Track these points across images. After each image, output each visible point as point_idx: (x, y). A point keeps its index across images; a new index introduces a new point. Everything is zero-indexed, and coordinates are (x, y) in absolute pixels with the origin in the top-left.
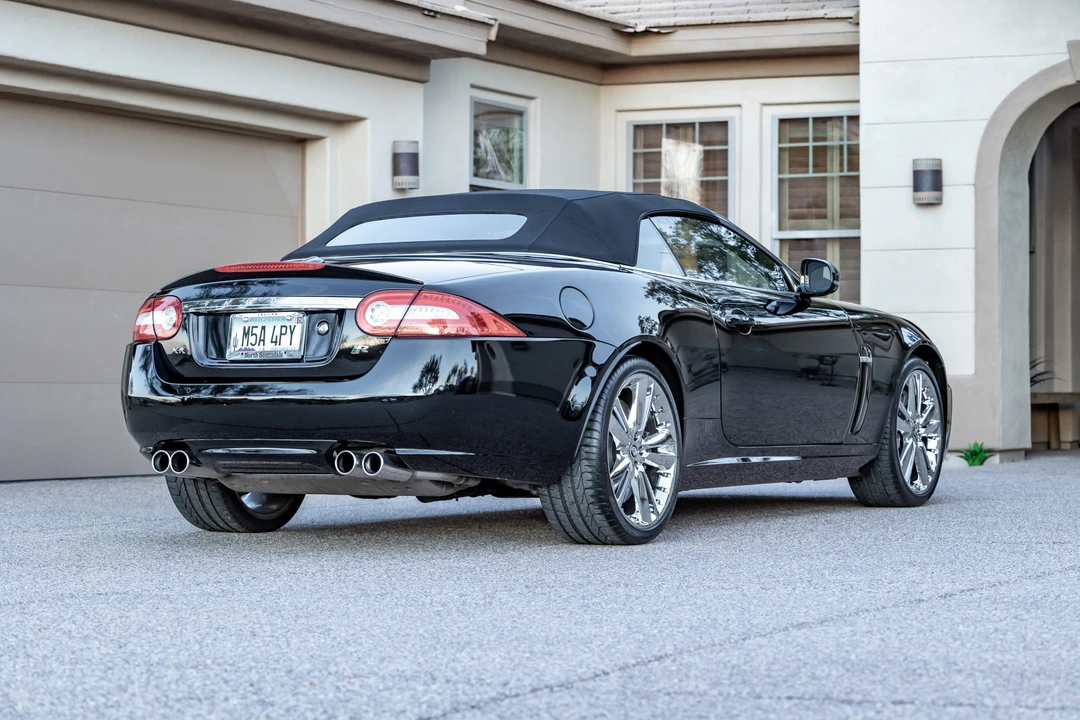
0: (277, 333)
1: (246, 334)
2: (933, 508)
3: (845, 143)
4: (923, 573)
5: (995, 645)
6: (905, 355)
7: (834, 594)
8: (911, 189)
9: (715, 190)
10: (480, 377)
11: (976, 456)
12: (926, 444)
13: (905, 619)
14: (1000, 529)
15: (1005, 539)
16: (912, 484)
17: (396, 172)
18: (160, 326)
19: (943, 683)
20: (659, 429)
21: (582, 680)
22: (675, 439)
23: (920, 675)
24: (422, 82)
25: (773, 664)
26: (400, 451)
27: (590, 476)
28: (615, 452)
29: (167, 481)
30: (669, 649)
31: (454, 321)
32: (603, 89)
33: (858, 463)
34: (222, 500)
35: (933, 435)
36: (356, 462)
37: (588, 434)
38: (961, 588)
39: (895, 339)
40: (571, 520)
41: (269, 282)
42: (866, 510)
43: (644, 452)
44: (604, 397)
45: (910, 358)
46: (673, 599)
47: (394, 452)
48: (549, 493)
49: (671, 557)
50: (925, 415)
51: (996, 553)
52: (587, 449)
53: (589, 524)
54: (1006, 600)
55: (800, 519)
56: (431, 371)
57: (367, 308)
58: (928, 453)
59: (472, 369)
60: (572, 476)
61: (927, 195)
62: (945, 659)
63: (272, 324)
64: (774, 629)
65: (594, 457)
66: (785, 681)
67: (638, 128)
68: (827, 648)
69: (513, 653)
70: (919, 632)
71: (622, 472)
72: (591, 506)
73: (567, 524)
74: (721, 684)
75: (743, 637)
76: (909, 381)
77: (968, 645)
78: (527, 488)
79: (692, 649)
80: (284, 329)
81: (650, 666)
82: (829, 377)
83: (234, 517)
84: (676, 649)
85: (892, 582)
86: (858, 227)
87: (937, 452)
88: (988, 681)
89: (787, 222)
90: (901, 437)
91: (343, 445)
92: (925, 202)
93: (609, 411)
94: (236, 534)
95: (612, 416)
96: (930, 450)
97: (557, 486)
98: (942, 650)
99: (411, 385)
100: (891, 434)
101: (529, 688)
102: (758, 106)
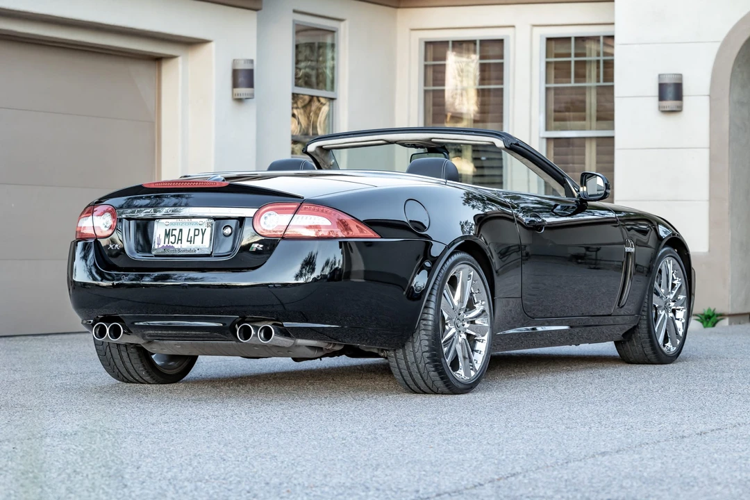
0: (192, 234)
1: (167, 234)
2: (681, 365)
3: (602, 58)
4: (682, 417)
5: (741, 467)
6: (660, 244)
7: (620, 432)
8: (657, 99)
9: (489, 96)
10: (344, 268)
11: (710, 319)
12: (675, 315)
13: (676, 450)
14: (735, 383)
15: (740, 391)
16: (664, 346)
17: (235, 85)
18: (99, 227)
19: (709, 491)
20: (476, 306)
21: (467, 489)
22: (489, 314)
23: (693, 486)
24: (256, 10)
25: (592, 479)
26: (286, 324)
27: (427, 343)
28: (444, 324)
29: (95, 345)
30: (518, 469)
31: (327, 227)
32: (399, 11)
33: (621, 330)
34: (139, 360)
35: (680, 307)
36: (253, 332)
37: (426, 311)
38: (712, 427)
39: (653, 232)
40: (411, 375)
41: (178, 196)
42: (629, 366)
43: (466, 323)
44: (437, 282)
45: (664, 247)
46: (506, 436)
47: (282, 325)
48: (395, 355)
49: (490, 404)
50: (674, 292)
51: (734, 402)
52: (425, 322)
53: (425, 378)
54: (745, 436)
55: (579, 374)
56: (309, 264)
57: (261, 216)
58: (676, 321)
59: (339, 261)
60: (413, 343)
61: (670, 104)
62: (708, 475)
63: (187, 228)
64: (585, 456)
65: (430, 328)
66: (603, 490)
67: (428, 44)
68: (627, 468)
69: (412, 471)
70: (688, 458)
71: (450, 339)
72: (427, 365)
73: (408, 378)
74: (561, 491)
75: (566, 461)
76: (662, 265)
77: (722, 467)
78: (376, 351)
79: (534, 469)
80: (197, 232)
81: (509, 479)
82: (594, 262)
83: (147, 372)
84: (523, 469)
85: (660, 424)
86: (612, 128)
87: (684, 321)
88: (738, 490)
89: (553, 124)
90: (656, 309)
91: (243, 320)
92: (668, 109)
93: (440, 294)
94: (149, 386)
95: (443, 296)
96: (678, 319)
97: (401, 350)
98: (705, 470)
99: (294, 274)
100: (648, 308)
101: (434, 494)
102: (529, 28)
